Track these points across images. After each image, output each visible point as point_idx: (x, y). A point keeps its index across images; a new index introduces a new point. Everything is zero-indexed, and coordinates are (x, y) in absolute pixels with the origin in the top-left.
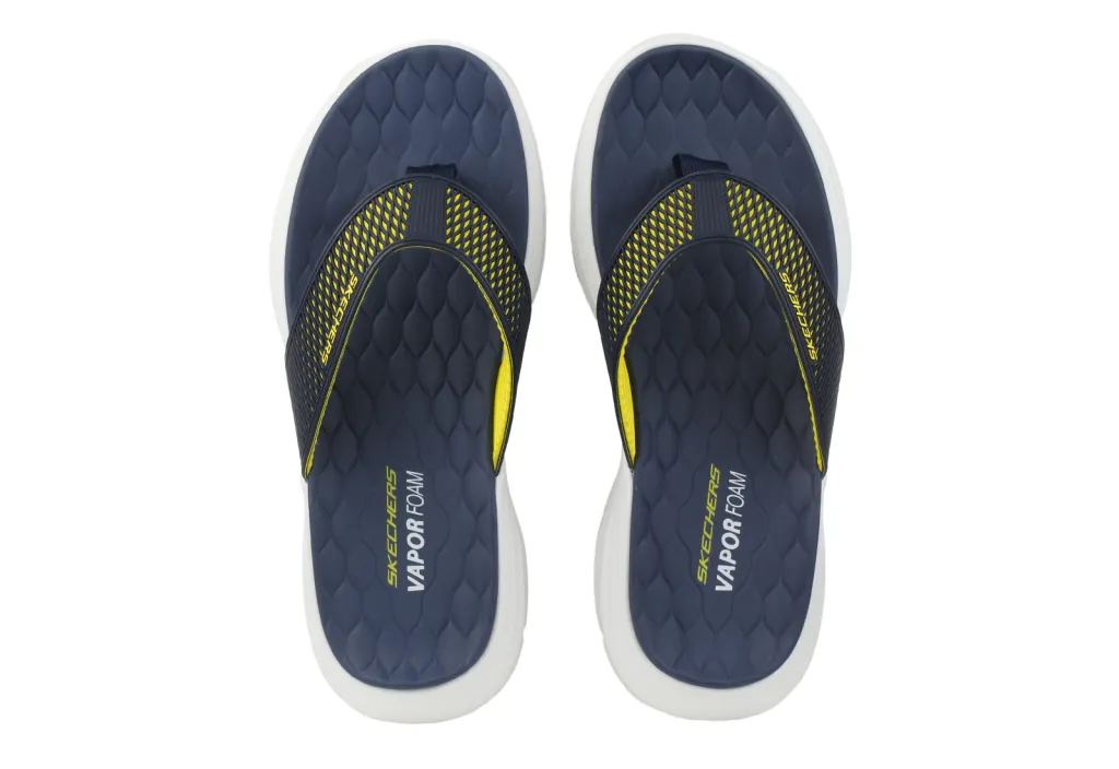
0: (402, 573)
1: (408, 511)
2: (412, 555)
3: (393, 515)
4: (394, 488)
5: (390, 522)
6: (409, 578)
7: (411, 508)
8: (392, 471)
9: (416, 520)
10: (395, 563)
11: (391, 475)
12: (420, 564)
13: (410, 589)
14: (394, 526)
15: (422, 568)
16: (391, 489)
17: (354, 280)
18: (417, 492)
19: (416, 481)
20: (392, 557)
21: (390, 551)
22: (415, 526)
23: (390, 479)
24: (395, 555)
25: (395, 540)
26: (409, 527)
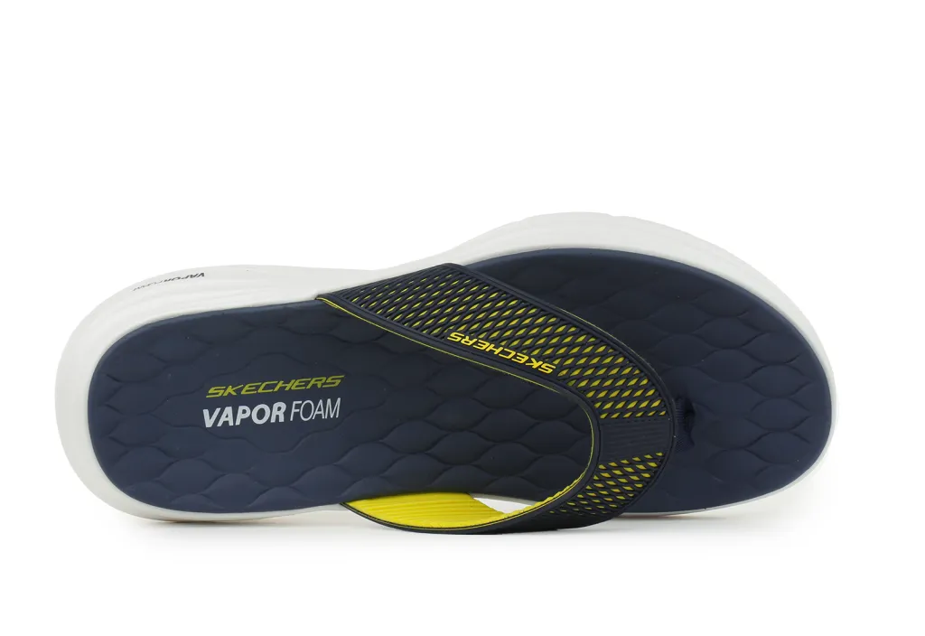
0: (222, 403)
1: (295, 403)
2: (244, 412)
3: (288, 386)
4: (319, 386)
5: (281, 384)
6: (218, 410)
7: (298, 406)
8: (339, 381)
9: (285, 413)
10: (234, 394)
11: (335, 381)
12: (235, 421)
13: (206, 412)
14: (276, 389)
15: (231, 424)
16: (318, 382)
17: (547, 368)
18: (317, 412)
19: (329, 410)
20: (241, 389)
21: (247, 387)
22: (277, 412)
23: (329, 380)
24: (243, 392)
25: (260, 391)
26: (276, 406)
